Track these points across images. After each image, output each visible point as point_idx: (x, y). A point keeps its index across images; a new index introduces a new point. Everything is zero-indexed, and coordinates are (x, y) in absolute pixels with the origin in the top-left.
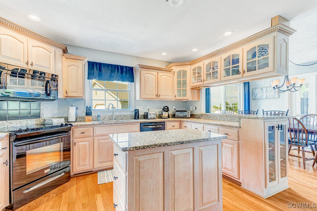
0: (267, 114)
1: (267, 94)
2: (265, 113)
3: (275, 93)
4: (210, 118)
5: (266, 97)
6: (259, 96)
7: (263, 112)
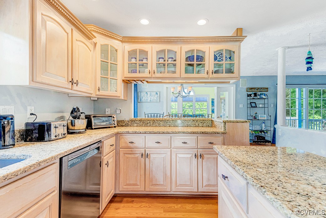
0: (148, 116)
1: (151, 98)
2: (146, 115)
3: (157, 98)
4: (149, 125)
5: (150, 100)
6: (144, 99)
7: (145, 114)
